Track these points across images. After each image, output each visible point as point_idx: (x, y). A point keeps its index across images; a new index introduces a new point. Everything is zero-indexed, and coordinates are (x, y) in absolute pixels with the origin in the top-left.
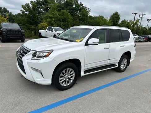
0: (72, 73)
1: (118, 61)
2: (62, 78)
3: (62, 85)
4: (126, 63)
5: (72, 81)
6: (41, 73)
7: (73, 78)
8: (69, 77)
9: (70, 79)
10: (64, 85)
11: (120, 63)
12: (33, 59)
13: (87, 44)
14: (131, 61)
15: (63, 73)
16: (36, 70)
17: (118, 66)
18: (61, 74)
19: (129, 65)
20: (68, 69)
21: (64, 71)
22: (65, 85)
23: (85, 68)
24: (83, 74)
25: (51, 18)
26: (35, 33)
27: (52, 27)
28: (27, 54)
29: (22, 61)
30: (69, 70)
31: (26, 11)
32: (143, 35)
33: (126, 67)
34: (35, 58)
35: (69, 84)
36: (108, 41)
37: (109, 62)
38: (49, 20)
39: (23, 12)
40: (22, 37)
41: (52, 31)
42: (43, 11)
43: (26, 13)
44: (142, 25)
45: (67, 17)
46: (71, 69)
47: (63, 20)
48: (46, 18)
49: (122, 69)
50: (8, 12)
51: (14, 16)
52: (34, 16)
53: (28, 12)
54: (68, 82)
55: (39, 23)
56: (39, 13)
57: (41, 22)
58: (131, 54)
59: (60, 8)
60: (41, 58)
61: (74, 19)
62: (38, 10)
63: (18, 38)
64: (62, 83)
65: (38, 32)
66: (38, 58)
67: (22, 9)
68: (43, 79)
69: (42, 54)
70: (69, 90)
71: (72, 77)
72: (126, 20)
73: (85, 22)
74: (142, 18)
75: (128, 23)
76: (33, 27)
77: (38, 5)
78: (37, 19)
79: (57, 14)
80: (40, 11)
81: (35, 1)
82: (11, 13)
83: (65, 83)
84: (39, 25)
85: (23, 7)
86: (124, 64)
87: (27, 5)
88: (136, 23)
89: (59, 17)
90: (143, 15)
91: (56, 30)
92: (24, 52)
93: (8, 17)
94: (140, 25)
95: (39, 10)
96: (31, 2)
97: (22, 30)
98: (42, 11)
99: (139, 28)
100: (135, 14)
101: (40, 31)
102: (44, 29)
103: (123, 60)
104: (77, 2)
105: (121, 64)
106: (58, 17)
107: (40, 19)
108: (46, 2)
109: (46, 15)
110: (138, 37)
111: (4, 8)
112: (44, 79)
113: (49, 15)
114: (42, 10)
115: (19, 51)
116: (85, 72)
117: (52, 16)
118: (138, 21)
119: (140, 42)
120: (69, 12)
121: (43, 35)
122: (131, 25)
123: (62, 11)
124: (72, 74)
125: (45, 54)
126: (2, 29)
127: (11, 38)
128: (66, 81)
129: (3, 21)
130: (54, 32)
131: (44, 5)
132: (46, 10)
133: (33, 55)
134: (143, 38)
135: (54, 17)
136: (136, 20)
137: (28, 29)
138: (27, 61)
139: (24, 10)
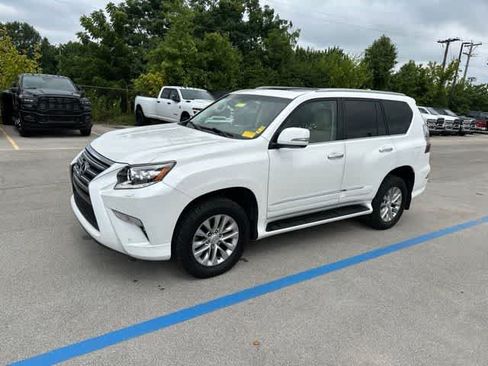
0: (229, 229)
1: (373, 195)
2: (200, 243)
3: (201, 262)
4: (399, 203)
5: (229, 252)
6: (142, 228)
7: (235, 242)
8: (223, 239)
9: (225, 248)
10: (207, 263)
11: (377, 202)
12: (120, 186)
13: (274, 144)
14: (414, 194)
15: (205, 230)
16: (128, 219)
17: (371, 210)
18: (199, 232)
19: (407, 208)
20: (218, 218)
21: (206, 223)
22: (210, 264)
23: (271, 214)
24: (262, 232)
25: (172, 58)
26: (124, 106)
27: (178, 88)
28: (101, 174)
29: (87, 194)
30: (221, 220)
31: (96, 36)
32: (472, 113)
33: (400, 213)
34: (125, 184)
35: (221, 260)
36: (341, 136)
37: (343, 198)
38: (167, 65)
39: (85, 40)
40: (82, 119)
41: (177, 100)
42: (149, 37)
43: (95, 41)
44: (472, 79)
45: (224, 54)
46: (227, 218)
47: (209, 63)
48: (159, 59)
49: (386, 220)
50: (37, 36)
51: (57, 51)
52: (121, 52)
53: (100, 40)
54: (219, 255)
55: (136, 76)
56: (136, 41)
57: (141, 69)
58: (413, 174)
59: (203, 24)
60: (141, 186)
61: (247, 62)
62: (132, 32)
63: (72, 122)
64: (203, 256)
65: (133, 104)
66: (133, 183)
67: (83, 30)
68: (147, 243)
69: (144, 174)
70: (220, 277)
71: (229, 240)
72: (417, 64)
74: (469, 55)
75: (423, 72)
76: (116, 86)
77: (130, 17)
78: (130, 61)
79: (192, 44)
80: (140, 34)
81: (122, 4)
82: (46, 39)
83: (210, 258)
84: (137, 82)
85: (85, 22)
86: (393, 205)
87: (99, 16)
88: (450, 72)
89: (197, 55)
90: (472, 45)
91: (189, 97)
92: (93, 167)
93: (39, 56)
94: (463, 79)
95: (136, 31)
96: (110, 7)
97: (82, 96)
98: (145, 35)
99: (458, 88)
100: (448, 42)
101: (140, 100)
102: (150, 93)
103: (390, 191)
104: (255, 3)
105: (383, 204)
106: (194, 54)
107: (139, 61)
108: (155, 6)
109: (158, 50)
110: (453, 119)
111: (26, 25)
112: (151, 244)
113: (168, 49)
114: (143, 32)
115: (78, 164)
116: (270, 227)
117: (175, 51)
118: (455, 66)
119: (461, 133)
120: (231, 39)
121: (148, 113)
122: (432, 79)
123: (208, 35)
124: (231, 232)
125: (153, 173)
126: (21, 96)
127: (49, 122)
128: (212, 250)
129: (24, 68)
130: (183, 102)
131: (149, 15)
132: (158, 30)
133: (118, 176)
134: (473, 123)
135: (182, 57)
136: (449, 61)
137: (102, 93)
138: (100, 192)
139: (89, 34)
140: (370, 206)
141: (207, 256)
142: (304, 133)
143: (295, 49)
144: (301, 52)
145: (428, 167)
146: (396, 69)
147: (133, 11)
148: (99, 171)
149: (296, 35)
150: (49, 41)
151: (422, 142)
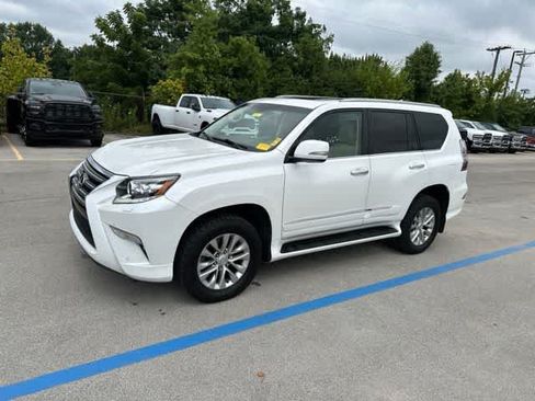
0: (239, 249)
1: (402, 216)
2: (206, 264)
3: (208, 285)
4: (432, 225)
5: (239, 275)
6: (142, 246)
7: (245, 265)
8: (232, 260)
9: (235, 270)
10: (213, 286)
11: (407, 223)
12: (118, 200)
13: (291, 158)
14: (449, 216)
15: (211, 249)
16: (127, 236)
17: (400, 232)
18: (205, 252)
19: (441, 231)
20: (226, 237)
21: (214, 243)
22: (217, 287)
23: (286, 234)
24: (276, 253)
25: (193, 63)
26: (140, 115)
27: (198, 96)
28: (100, 186)
29: (84, 208)
30: (231, 239)
31: (112, 39)
32: (524, 128)
33: (433, 236)
34: (125, 198)
35: (230, 283)
36: (366, 150)
37: (368, 219)
38: (187, 71)
39: (100, 42)
40: (93, 127)
41: (197, 109)
42: (170, 40)
43: (111, 44)
44: (525, 91)
45: (251, 60)
46: (236, 238)
47: (235, 70)
48: (179, 64)
49: (416, 244)
50: (50, 38)
51: (71, 55)
52: (137, 55)
53: (116, 43)
54: (227, 277)
55: (154, 82)
56: (156, 45)
57: (160, 76)
58: (448, 193)
59: (228, 27)
60: (141, 200)
61: (276, 69)
62: (151, 35)
64: (209, 278)
65: (150, 111)
66: (132, 198)
67: (97, 31)
68: (145, 263)
69: (145, 187)
70: (229, 302)
71: (239, 262)
72: (463, 74)
73: (315, 78)
74: (521, 65)
75: (470, 82)
76: (132, 94)
77: (149, 19)
78: (149, 65)
79: (216, 50)
80: (160, 38)
81: (141, 5)
82: (59, 42)
83: (218, 281)
84: (154, 89)
85: (101, 24)
86: (425, 228)
87: (115, 17)
88: (499, 83)
89: (220, 60)
90: (525, 53)
91: (211, 106)
92: (92, 180)
93: (47, 59)
94: (514, 91)
95: (156, 34)
97: (94, 103)
98: (165, 38)
99: (506, 100)
100: (498, 50)
101: (157, 108)
102: (169, 101)
103: (421, 212)
104: (287, 6)
105: (413, 226)
106: (217, 60)
107: (158, 66)
108: (177, 8)
109: (178, 54)
110: (501, 134)
111: (39, 26)
112: (151, 264)
113: (189, 54)
114: (163, 35)
115: (77, 176)
116: (285, 248)
117: (197, 56)
118: (506, 77)
119: (511, 151)
120: (258, 43)
121: (165, 123)
122: (478, 92)
123: (234, 39)
124: (242, 252)
126: (27, 102)
127: (57, 130)
128: (220, 273)
129: (33, 72)
130: (203, 112)
131: (169, 17)
132: (180, 34)
133: (117, 189)
134: (523, 140)
135: (204, 62)
136: (498, 72)
137: (117, 100)
138: (98, 206)
139: (104, 37)
140: (398, 227)
141: (214, 279)
142: (323, 146)
143: (328, 56)
144: (335, 59)
145: (464, 187)
146: (440, 79)
147: (153, 13)
148: (97, 183)
149: (330, 40)
150: (63, 43)
151: (459, 159)
